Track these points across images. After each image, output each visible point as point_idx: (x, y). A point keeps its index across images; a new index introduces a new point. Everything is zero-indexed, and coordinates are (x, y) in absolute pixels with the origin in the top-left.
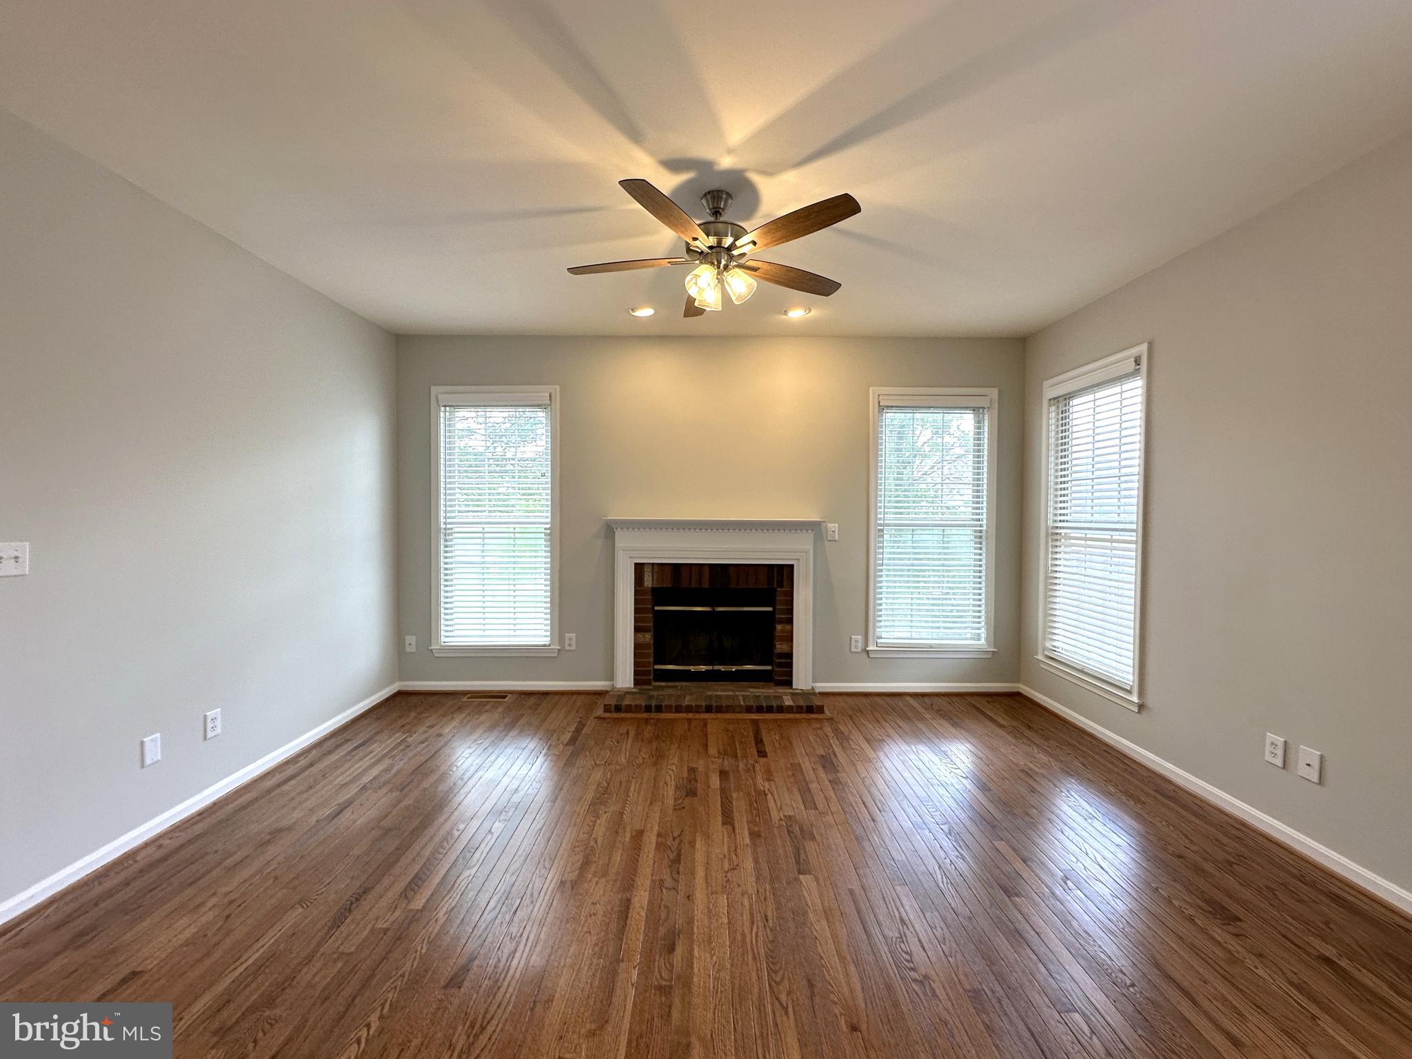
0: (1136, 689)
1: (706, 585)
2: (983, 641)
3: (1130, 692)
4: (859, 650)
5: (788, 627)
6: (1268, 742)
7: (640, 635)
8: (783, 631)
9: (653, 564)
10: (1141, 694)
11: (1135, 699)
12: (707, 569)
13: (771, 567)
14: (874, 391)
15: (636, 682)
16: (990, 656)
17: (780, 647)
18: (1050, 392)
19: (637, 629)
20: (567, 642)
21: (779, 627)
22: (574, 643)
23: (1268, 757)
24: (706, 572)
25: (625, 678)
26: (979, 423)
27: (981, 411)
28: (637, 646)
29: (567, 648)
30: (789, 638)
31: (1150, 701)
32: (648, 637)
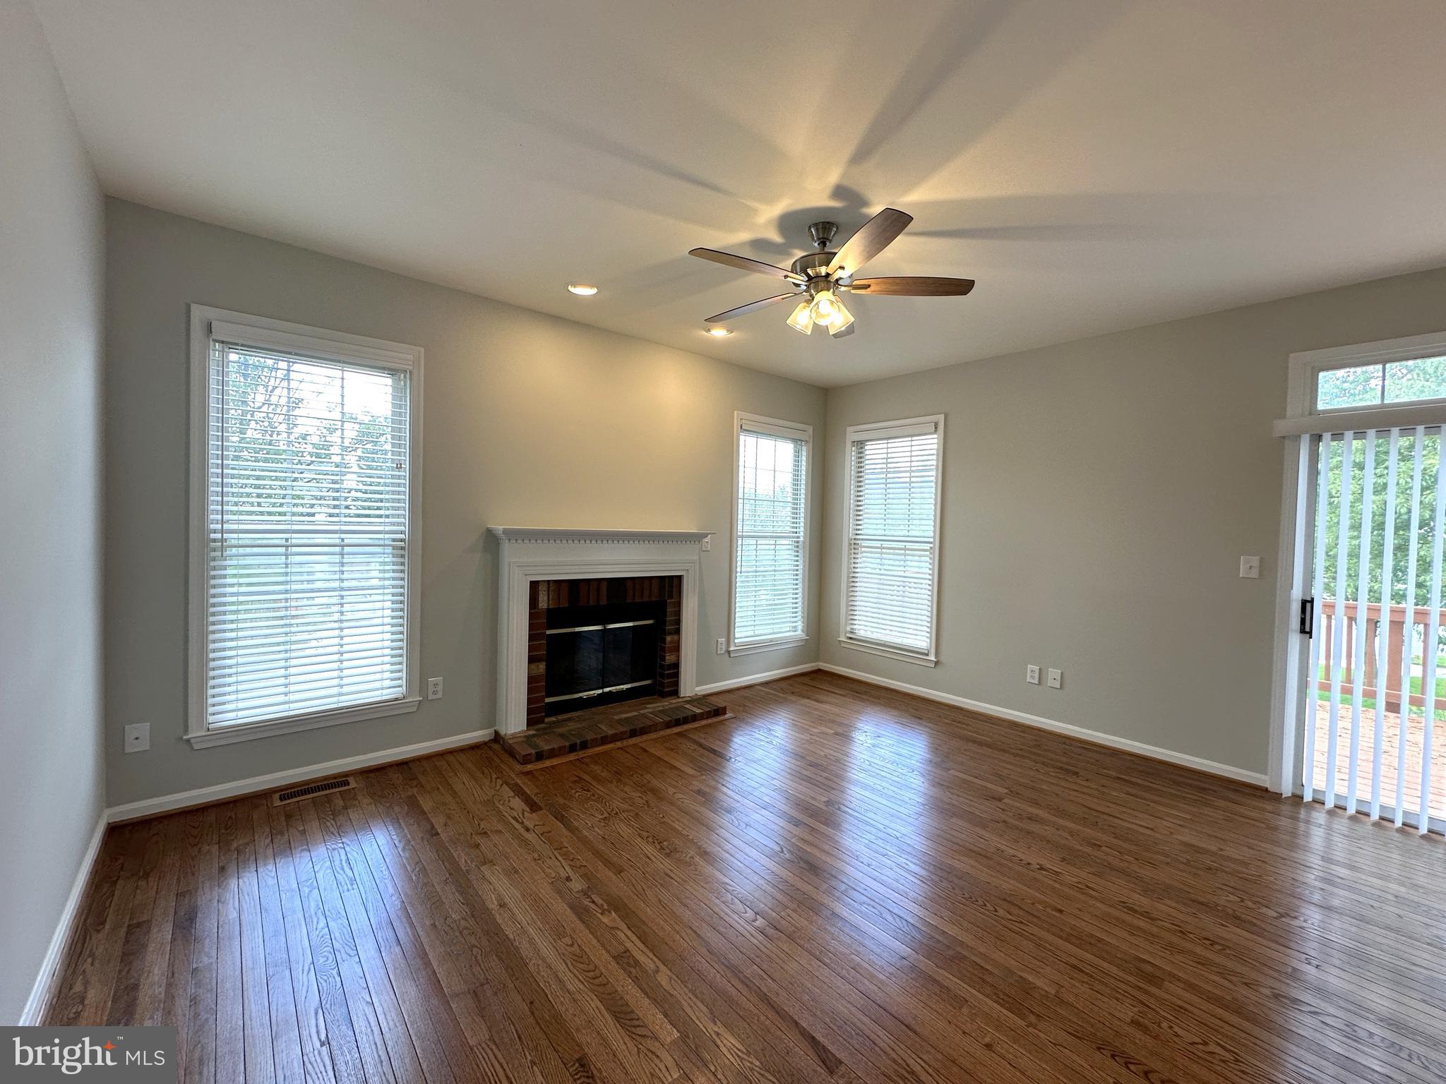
0: (933, 651)
1: (604, 602)
2: (799, 632)
3: (927, 655)
4: (723, 652)
5: (675, 637)
6: (1029, 671)
7: (533, 666)
8: (671, 642)
9: (549, 581)
10: (937, 654)
11: (932, 658)
12: (605, 583)
13: (662, 579)
14: (738, 414)
15: (530, 723)
16: (804, 643)
17: (670, 658)
18: (852, 434)
19: (532, 660)
20: (431, 689)
21: (669, 638)
22: (440, 688)
23: (1029, 679)
24: (604, 587)
25: (514, 721)
26: (797, 454)
27: (799, 443)
28: (531, 680)
29: (431, 697)
30: (677, 648)
31: (942, 659)
32: (541, 667)
